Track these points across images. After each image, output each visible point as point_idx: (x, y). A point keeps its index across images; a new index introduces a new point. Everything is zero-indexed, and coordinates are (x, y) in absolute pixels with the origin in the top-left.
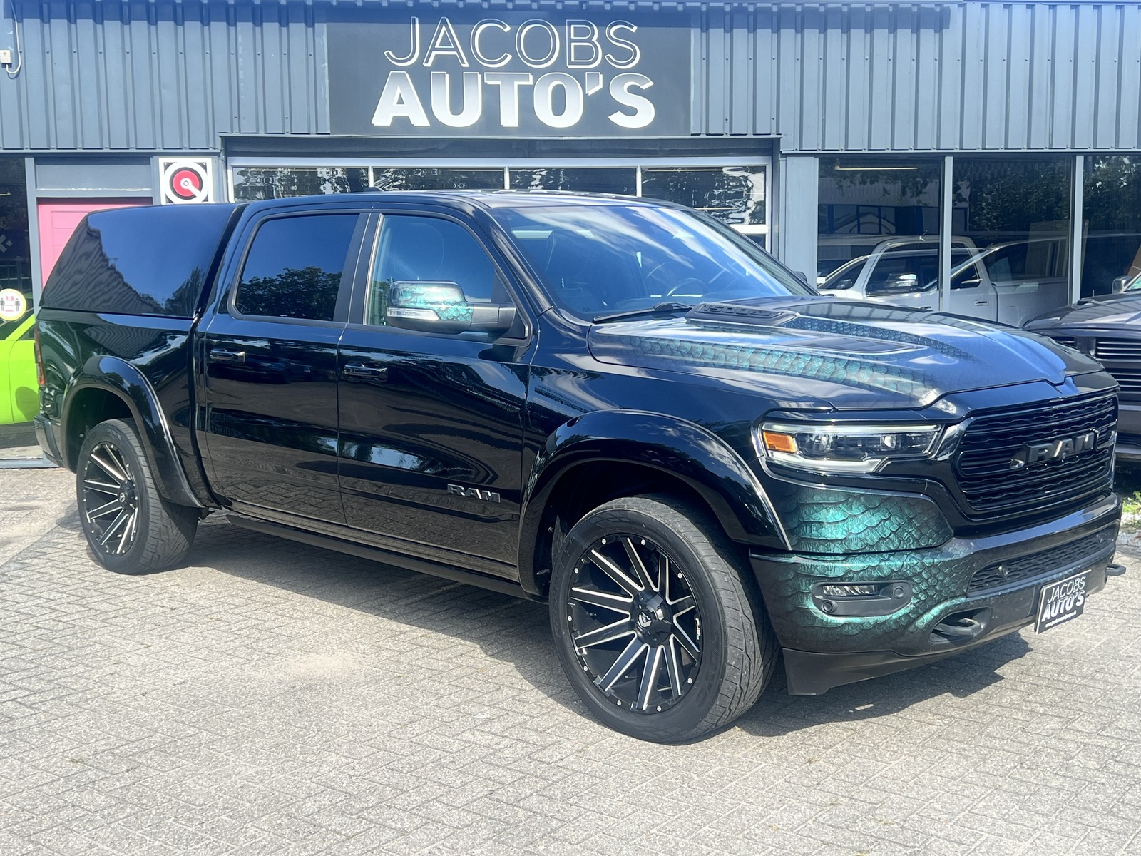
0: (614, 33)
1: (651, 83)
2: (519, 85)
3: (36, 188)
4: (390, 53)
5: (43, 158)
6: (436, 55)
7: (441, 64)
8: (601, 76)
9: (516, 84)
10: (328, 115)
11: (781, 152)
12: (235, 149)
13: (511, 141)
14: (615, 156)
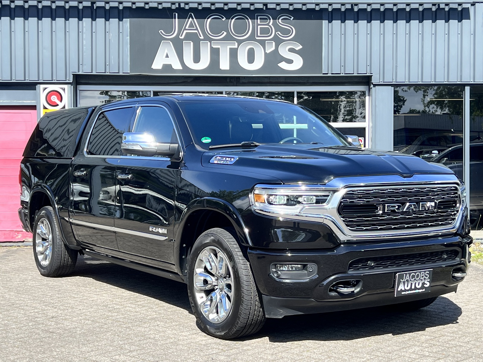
0: (281, 21)
1: (301, 47)
4: (162, 31)
6: (186, 33)
7: (189, 37)
8: (274, 43)
9: (229, 47)
10: (129, 63)
11: (372, 83)
12: (81, 82)
13: (226, 77)
14: (283, 85)
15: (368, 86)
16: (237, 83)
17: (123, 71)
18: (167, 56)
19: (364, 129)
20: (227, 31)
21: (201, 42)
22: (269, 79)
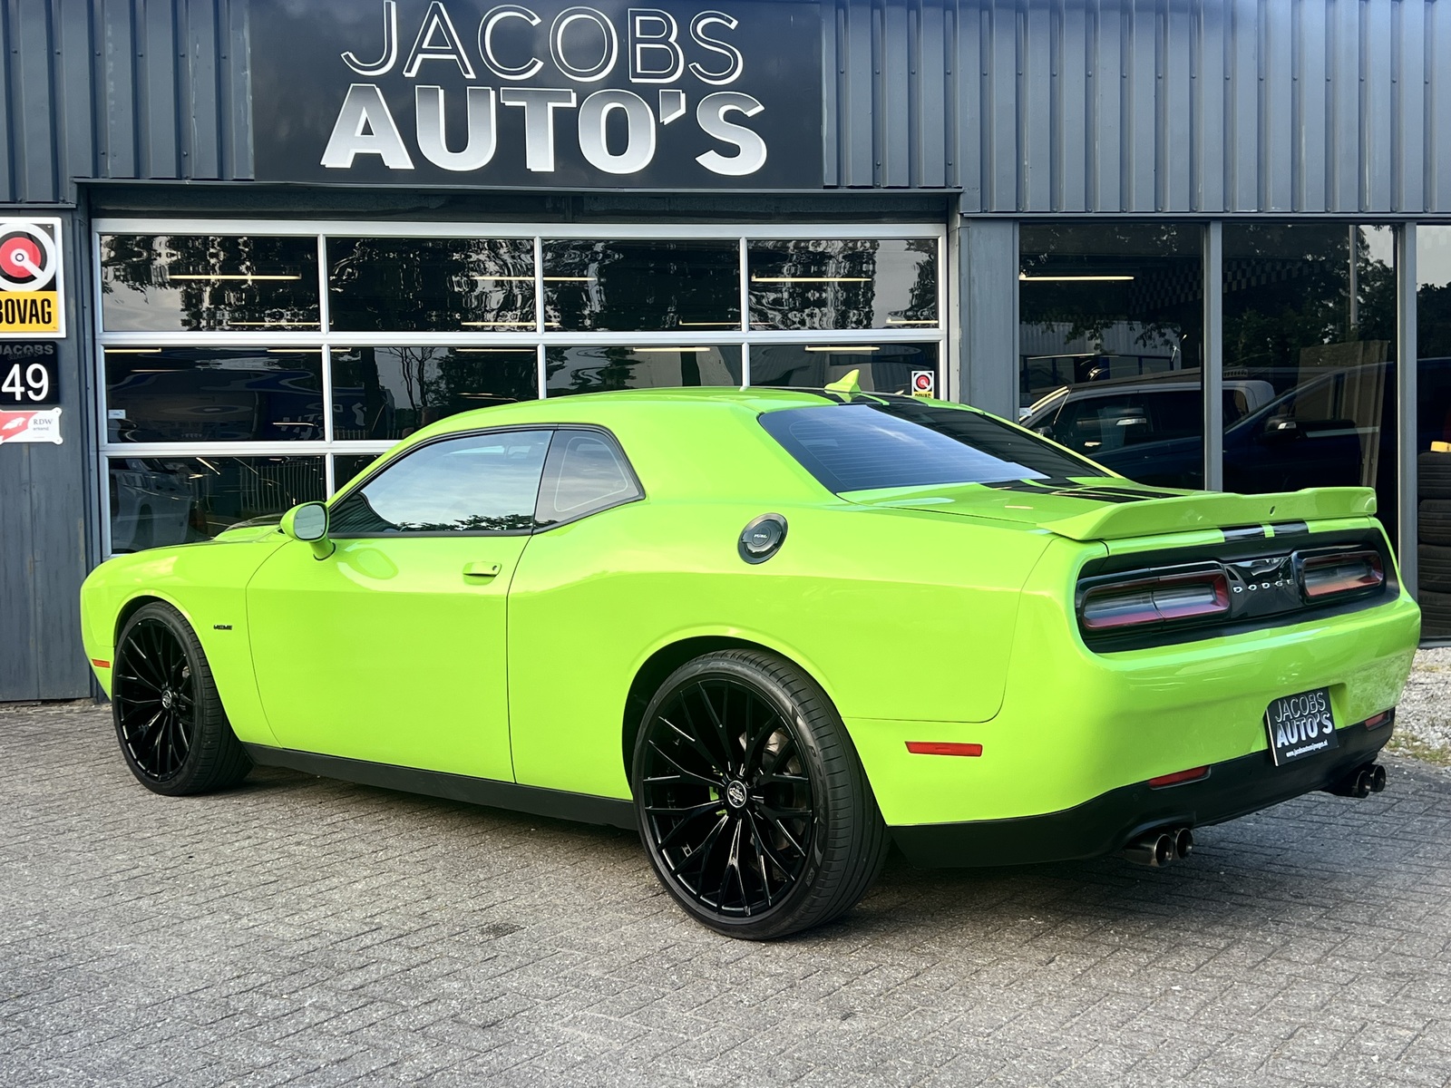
0: (703, 29)
1: (760, 108)
2: (554, 108)
4: (351, 55)
6: (424, 60)
7: (432, 73)
8: (683, 96)
9: (551, 105)
10: (251, 151)
11: (962, 214)
12: (103, 207)
13: (544, 195)
14: (706, 221)
15: (945, 225)
16: (574, 214)
17: (232, 175)
18: (367, 130)
19: (934, 345)
20: (546, 57)
21: (468, 88)
22: (667, 200)
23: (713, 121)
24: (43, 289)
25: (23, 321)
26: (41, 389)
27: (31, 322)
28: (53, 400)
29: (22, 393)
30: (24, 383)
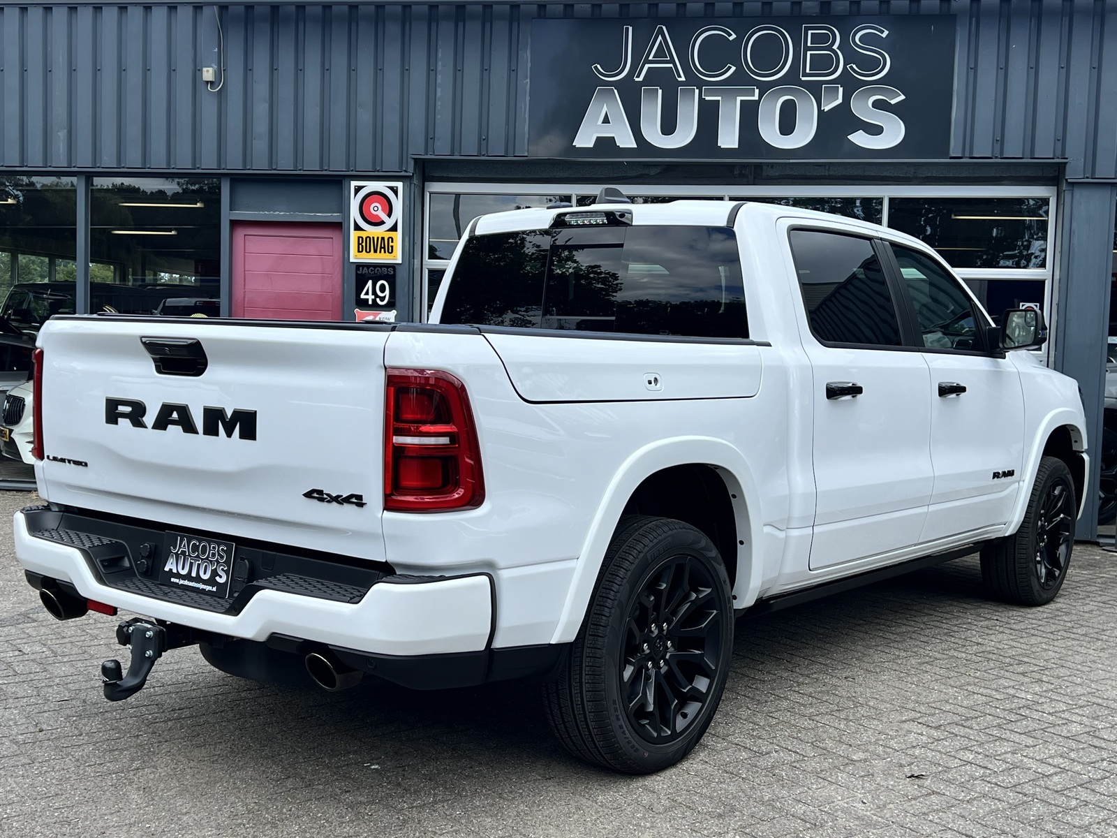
0: (860, 41)
1: (902, 97)
2: (741, 101)
3: (231, 210)
4: (599, 66)
5: (238, 180)
6: (649, 68)
7: (655, 78)
8: (841, 90)
9: (739, 99)
10: (527, 136)
11: (1066, 180)
12: (431, 175)
13: (733, 165)
14: (857, 183)
15: (1056, 188)
16: (754, 178)
17: (514, 152)
18: (606, 120)
19: (1042, 283)
20: (738, 64)
21: (679, 87)
22: (827, 168)
23: (863, 108)
24: (390, 230)
25: (375, 251)
26: (385, 297)
27: (380, 252)
28: (390, 306)
29: (373, 300)
30: (374, 293)
